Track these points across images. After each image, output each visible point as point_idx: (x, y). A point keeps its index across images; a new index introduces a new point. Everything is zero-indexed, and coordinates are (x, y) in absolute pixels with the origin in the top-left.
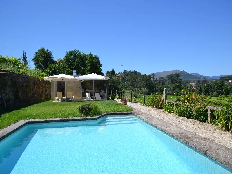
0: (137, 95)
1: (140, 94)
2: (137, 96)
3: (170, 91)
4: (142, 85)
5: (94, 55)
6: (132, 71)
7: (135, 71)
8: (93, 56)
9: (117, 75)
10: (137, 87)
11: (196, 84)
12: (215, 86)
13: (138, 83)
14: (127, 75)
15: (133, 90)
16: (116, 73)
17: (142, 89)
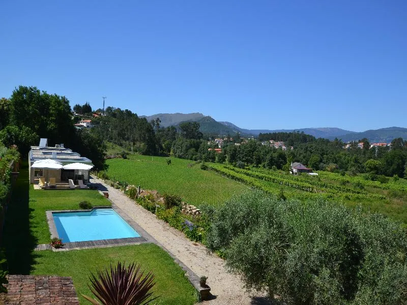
0: (128, 154)
1: (132, 153)
2: (127, 156)
3: (181, 151)
4: (137, 136)
5: (62, 97)
6: (122, 110)
7: (127, 110)
8: (60, 98)
9: (95, 113)
10: (128, 139)
11: (224, 141)
12: (243, 151)
13: (131, 133)
14: (114, 115)
15: (121, 145)
16: (92, 110)
17: (138, 144)
